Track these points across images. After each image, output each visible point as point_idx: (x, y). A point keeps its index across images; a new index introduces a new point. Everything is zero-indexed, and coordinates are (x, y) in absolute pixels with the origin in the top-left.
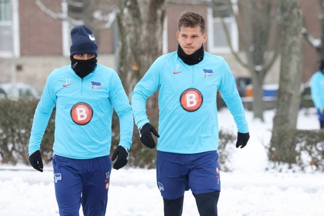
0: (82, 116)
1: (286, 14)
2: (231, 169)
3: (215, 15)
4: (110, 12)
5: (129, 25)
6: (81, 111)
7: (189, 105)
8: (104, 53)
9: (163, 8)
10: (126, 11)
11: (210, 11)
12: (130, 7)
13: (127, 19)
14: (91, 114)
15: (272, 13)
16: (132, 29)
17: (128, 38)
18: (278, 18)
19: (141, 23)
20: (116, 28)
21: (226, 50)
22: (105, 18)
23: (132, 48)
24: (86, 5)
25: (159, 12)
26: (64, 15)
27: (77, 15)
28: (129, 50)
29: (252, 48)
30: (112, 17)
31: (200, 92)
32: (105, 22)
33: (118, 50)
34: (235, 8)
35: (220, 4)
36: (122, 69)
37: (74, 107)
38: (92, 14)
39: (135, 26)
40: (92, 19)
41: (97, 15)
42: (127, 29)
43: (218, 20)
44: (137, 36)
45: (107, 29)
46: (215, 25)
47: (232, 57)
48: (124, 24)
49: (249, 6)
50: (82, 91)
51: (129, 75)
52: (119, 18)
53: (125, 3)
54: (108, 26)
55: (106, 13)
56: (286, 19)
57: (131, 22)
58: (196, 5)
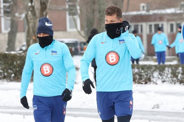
0: (47, 71)
1: (101, 14)
2: (77, 82)
3: (70, 15)
4: (23, 13)
5: (31, 19)
6: (46, 68)
7: (111, 62)
8: (20, 32)
9: (46, 11)
10: (29, 13)
11: (67, 13)
12: (31, 11)
13: (30, 16)
14: (52, 69)
15: (95, 14)
16: (32, 21)
17: (31, 25)
18: (97, 15)
19: (36, 18)
20: (25, 21)
21: (75, 30)
22: (21, 16)
23: (32, 29)
24: (12, 10)
25: (45, 13)
26: (2, 15)
27: (8, 15)
28: (31, 30)
29: (86, 29)
30: (23, 16)
31: (117, 53)
32: (20, 18)
33: (26, 30)
34: (79, 11)
35: (72, 10)
36: (28, 38)
37: (42, 66)
38: (14, 14)
39: (34, 19)
40: (14, 16)
41: (17, 15)
42: (30, 21)
43: (71, 17)
44: (35, 24)
45: (21, 21)
46: (70, 19)
47: (78, 33)
48: (29, 18)
49: (85, 11)
50: (46, 56)
51: (31, 41)
52: (26, 16)
53: (29, 9)
54: (22, 19)
55: (21, 13)
56: (101, 16)
57: (32, 17)
58: (61, 10)
